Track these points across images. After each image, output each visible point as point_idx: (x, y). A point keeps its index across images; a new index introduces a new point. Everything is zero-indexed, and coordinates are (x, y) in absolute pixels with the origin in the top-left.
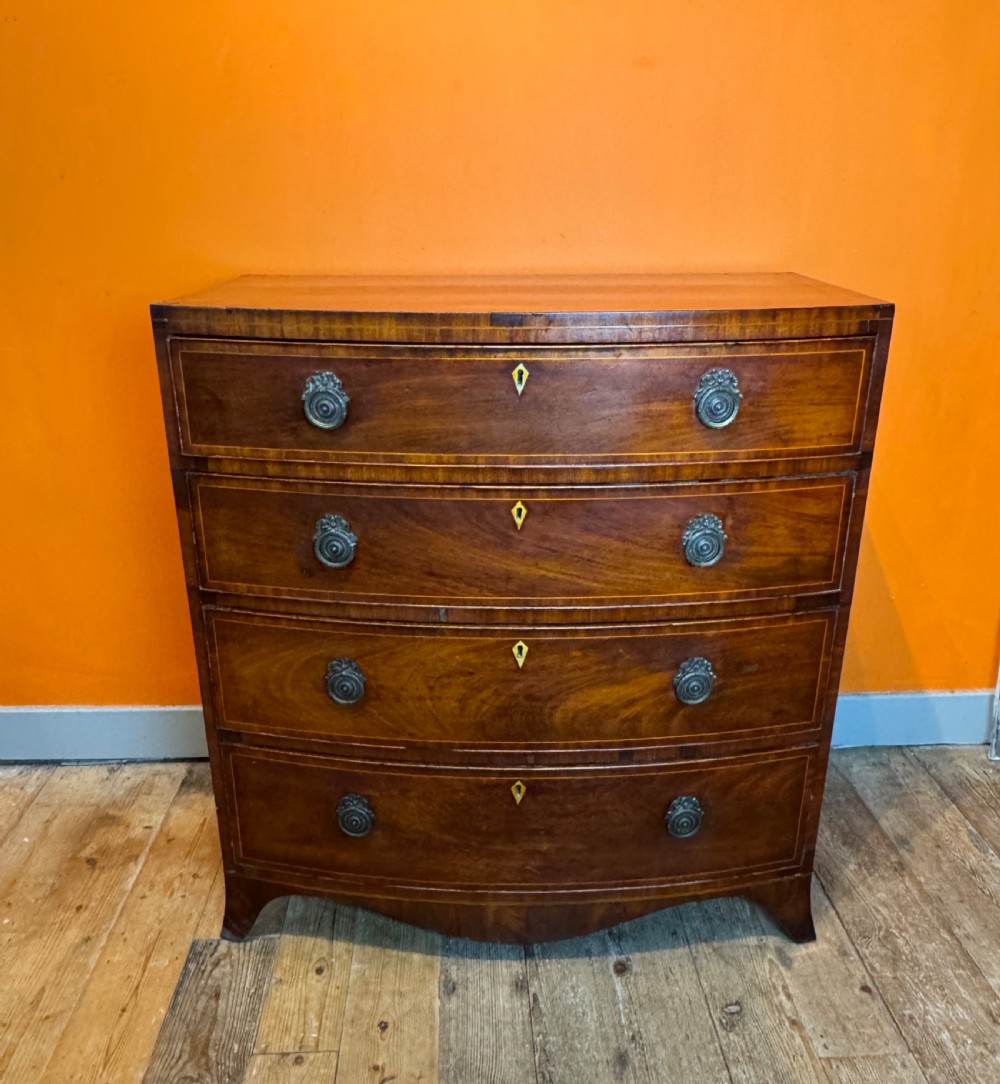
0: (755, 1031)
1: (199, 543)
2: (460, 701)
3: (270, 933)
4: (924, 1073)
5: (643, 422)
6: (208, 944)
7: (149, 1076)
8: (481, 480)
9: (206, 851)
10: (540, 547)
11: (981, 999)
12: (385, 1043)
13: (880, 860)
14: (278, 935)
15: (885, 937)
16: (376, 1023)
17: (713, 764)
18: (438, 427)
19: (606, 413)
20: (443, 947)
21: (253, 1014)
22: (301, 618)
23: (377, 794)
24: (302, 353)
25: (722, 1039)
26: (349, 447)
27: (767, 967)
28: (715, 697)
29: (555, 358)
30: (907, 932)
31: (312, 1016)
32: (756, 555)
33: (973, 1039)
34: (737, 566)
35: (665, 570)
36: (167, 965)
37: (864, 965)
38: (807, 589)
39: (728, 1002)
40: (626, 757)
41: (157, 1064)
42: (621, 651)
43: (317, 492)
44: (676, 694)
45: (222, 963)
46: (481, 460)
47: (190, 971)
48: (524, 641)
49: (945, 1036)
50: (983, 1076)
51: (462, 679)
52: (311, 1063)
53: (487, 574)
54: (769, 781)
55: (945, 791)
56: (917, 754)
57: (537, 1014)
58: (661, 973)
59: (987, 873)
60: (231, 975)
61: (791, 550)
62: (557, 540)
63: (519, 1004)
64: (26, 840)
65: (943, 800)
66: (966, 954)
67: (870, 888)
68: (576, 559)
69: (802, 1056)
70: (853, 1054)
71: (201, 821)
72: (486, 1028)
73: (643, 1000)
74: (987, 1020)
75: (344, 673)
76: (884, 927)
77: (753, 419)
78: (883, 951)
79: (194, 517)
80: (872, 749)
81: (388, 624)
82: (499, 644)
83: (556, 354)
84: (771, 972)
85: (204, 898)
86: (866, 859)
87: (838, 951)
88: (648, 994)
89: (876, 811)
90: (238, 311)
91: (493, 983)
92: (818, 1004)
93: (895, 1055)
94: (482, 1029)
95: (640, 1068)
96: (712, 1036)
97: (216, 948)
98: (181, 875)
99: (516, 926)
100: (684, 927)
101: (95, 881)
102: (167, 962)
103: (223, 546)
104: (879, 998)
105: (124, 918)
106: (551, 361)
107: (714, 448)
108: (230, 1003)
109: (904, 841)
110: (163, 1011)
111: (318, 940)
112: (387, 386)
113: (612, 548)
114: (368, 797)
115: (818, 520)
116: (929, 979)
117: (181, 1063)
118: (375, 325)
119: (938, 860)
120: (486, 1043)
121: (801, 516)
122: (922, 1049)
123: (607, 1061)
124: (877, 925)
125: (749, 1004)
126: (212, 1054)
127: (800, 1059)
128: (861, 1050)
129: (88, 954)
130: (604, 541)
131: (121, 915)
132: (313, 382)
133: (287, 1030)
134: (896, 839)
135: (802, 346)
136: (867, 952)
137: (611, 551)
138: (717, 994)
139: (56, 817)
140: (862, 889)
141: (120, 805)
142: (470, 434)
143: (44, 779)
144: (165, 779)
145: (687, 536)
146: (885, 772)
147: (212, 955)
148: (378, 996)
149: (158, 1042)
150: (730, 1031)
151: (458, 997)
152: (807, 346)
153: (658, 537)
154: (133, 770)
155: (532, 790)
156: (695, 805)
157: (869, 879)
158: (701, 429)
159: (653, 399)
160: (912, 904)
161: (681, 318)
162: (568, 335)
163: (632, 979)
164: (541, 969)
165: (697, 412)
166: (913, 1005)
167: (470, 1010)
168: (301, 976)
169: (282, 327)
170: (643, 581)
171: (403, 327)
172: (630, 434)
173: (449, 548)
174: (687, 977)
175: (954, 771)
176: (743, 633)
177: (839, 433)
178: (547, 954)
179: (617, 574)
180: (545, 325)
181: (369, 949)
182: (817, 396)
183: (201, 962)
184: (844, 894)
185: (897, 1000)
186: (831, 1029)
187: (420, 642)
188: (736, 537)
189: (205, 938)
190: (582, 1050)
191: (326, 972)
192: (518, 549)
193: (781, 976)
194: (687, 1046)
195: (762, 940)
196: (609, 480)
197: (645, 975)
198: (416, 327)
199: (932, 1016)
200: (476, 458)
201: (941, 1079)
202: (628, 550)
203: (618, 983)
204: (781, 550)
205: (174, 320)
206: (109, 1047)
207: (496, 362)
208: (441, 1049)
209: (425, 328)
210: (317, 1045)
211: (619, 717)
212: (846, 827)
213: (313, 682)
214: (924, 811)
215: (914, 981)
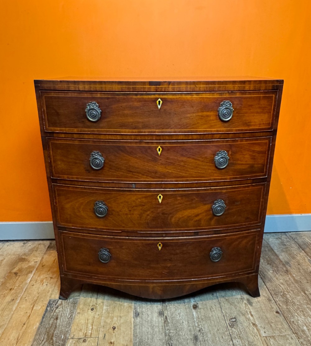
0: (241, 328)
1: (51, 162)
2: (140, 215)
3: (76, 297)
4: (298, 341)
5: (201, 119)
6: (54, 301)
8: (147, 139)
9: (55, 269)
10: (167, 162)
12: (115, 334)
13: (280, 269)
14: (79, 297)
15: (283, 295)
16: (112, 327)
17: (225, 236)
18: (132, 120)
19: (189, 115)
21: (69, 324)
22: (86, 187)
23: (112, 248)
24: (86, 95)
25: (230, 330)
26: (102, 128)
27: (244, 305)
28: (226, 213)
29: (171, 97)
30: (290, 293)
31: (89, 325)
32: (239, 164)
34: (232, 168)
35: (209, 169)
36: (40, 308)
37: (277, 304)
38: (256, 176)
39: (232, 317)
40: (196, 234)
41: (35, 342)
42: (194, 197)
43: (91, 143)
44: (213, 212)
45: (59, 307)
47: (48, 310)
48: (161, 194)
49: (305, 328)
51: (141, 207)
52: (89, 341)
53: (148, 171)
54: (245, 241)
55: (300, 246)
56: (290, 235)
57: (166, 323)
58: (209, 308)
60: (62, 311)
61: (251, 163)
62: (172, 159)
63: (161, 319)
65: (299, 249)
67: (277, 279)
68: (179, 166)
69: (257, 336)
70: (274, 335)
71: (54, 260)
72: (150, 328)
73: (203, 317)
75: (100, 206)
76: (283, 292)
77: (238, 118)
78: (283, 300)
79: (49, 153)
80: (276, 233)
81: (115, 189)
82: (153, 195)
83: (172, 95)
84: (245, 307)
85: (54, 285)
86: (276, 269)
87: (268, 299)
88: (204, 315)
89: (277, 253)
90: (64, 81)
91: (152, 312)
92: (262, 318)
93: (289, 335)
94: (148, 328)
95: (202, 341)
96: (227, 329)
97: (57, 302)
98: (46, 277)
99: (159, 292)
100: (216, 292)
101: (17, 280)
102: (40, 307)
103: (59, 163)
104: (282, 315)
105: (26, 292)
106: (169, 98)
107: (225, 127)
108: (61, 321)
109: (287, 263)
110: (38, 324)
111: (92, 299)
112: (115, 106)
113: (191, 162)
114: (109, 249)
115: (259, 152)
116: (298, 308)
117: (43, 342)
118: (110, 85)
119: (299, 269)
120: (149, 333)
121: (254, 151)
122: (298, 332)
123: (191, 339)
124: (280, 291)
125: (238, 318)
126: (54, 339)
127: (256, 336)
128: (277, 333)
129: (13, 305)
130: (188, 159)
132: (89, 105)
133: (81, 330)
134: (285, 262)
135: (254, 93)
136: (277, 300)
138: (227, 315)
139: (5, 259)
140: (275, 279)
141: (27, 254)
142: (143, 123)
143: (1, 246)
144: (42, 246)
145: (216, 158)
146: (280, 240)
147: (56, 305)
148: (112, 318)
149: (36, 335)
150: (233, 328)
151: (140, 317)
153: (206, 158)
154: (32, 243)
155: (165, 245)
156: (219, 250)
157: (277, 275)
158: (220, 121)
159: (204, 111)
160: (291, 283)
161: (213, 83)
162: (176, 89)
163: (199, 310)
164: (168, 308)
165: (219, 115)
166: (294, 317)
167: (144, 322)
168: (86, 311)
169: (79, 87)
170: (202, 173)
171: (119, 86)
172: (196, 123)
173: (136, 162)
174: (217, 309)
175: (303, 240)
176: (234, 191)
177: (267, 123)
178: (170, 303)
179: (193, 171)
180: (168, 85)
181: (110, 301)
182: (259, 110)
183: (52, 307)
184: (269, 281)
185: (289, 316)
186: (266, 326)
187: (126, 195)
188: (232, 158)
189: (53, 299)
190: (182, 335)
191: (95, 310)
192: (159, 162)
193: (249, 308)
194: (218, 333)
195: (242, 296)
196: (190, 139)
197: (203, 309)
198: (124, 86)
199: (300, 321)
200: (145, 131)
201: (305, 343)
202: (196, 163)
203: (194, 312)
204: (247, 163)
205: (43, 85)
206: (18, 337)
207: (151, 98)
208: (134, 336)
209: (127, 86)
210: (91, 335)
211: (193, 220)
212: (268, 258)
213: (90, 209)
214: (294, 253)
215: (293, 309)
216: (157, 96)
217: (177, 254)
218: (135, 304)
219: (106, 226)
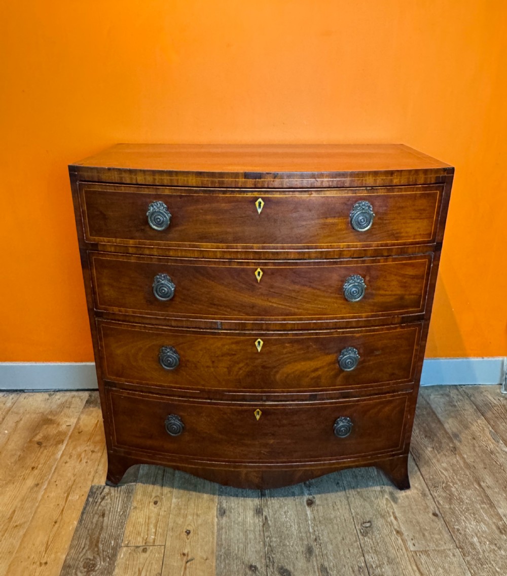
0: (378, 536)
1: (94, 287)
2: (228, 368)
3: (131, 482)
4: (463, 559)
5: (323, 228)
6: (99, 488)
7: (68, 558)
8: (239, 258)
9: (98, 438)
10: (270, 291)
11: (494, 520)
12: (190, 540)
13: (444, 445)
14: (135, 483)
15: (445, 487)
16: (185, 530)
17: (358, 401)
18: (217, 229)
19: (304, 223)
20: (219, 490)
21: (121, 525)
22: (146, 326)
23: (185, 414)
24: (147, 191)
25: (361, 540)
26: (171, 240)
27: (385, 502)
28: (359, 367)
29: (277, 195)
30: (456, 483)
31: (152, 526)
32: (381, 295)
33: (489, 541)
34: (371, 301)
35: (334, 303)
36: (78, 498)
37: (435, 502)
38: (407, 313)
39: (365, 521)
40: (313, 397)
41: (72, 551)
42: (311, 343)
43: (155, 262)
44: (339, 365)
45: (106, 498)
46: (239, 247)
47: (89, 502)
48: (261, 339)
49: (475, 540)
50: (494, 561)
51: (229, 358)
52: (151, 551)
53: (242, 304)
54: (387, 409)
55: (478, 409)
56: (464, 389)
57: (266, 525)
58: (331, 505)
59: (498, 453)
60: (111, 504)
61: (399, 292)
62: (278, 287)
63: (258, 520)
64: (6, 432)
65: (477, 413)
66: (487, 496)
67: (438, 461)
68: (288, 297)
69: (402, 550)
70: (428, 549)
71: (96, 422)
73: (321, 519)
74: (497, 532)
75: (168, 354)
76: (446, 482)
77: (381, 226)
78: (444, 495)
79: (91, 273)
80: (441, 387)
81: (191, 330)
82: (247, 340)
83: (278, 193)
84: (387, 505)
85: (97, 463)
86: (437, 445)
87: (421, 493)
88: (324, 516)
89: (442, 419)
90: (114, 169)
91: (245, 509)
92: (411, 522)
93: (450, 550)
94: (239, 534)
95: (319, 555)
96: (356, 538)
97: (103, 490)
98: (85, 451)
99: (256, 480)
100: (343, 480)
101: (42, 453)
102: (78, 496)
103: (106, 288)
104: (442, 519)
105: (56, 474)
106: (276, 197)
107: (360, 241)
108: (110, 519)
109: (456, 436)
110: (76, 523)
111: (155, 486)
112: (191, 208)
113: (307, 291)
114: (181, 416)
115: (413, 277)
117: (84, 550)
118: (184, 177)
119: (474, 446)
120: (240, 541)
121: (404, 276)
122: (464, 546)
123: (302, 551)
124: (441, 480)
125: (375, 522)
126: (101, 546)
127: (401, 551)
128: (432, 546)
129: (38, 492)
130: (303, 288)
131: (54, 472)
132: (153, 206)
133: (139, 533)
134: (453, 435)
135: (406, 189)
136: (436, 494)
137: (306, 293)
138: (359, 516)
139: (21, 420)
140: (434, 461)
141: (54, 413)
142: (233, 233)
143: (15, 399)
144: (78, 399)
145: (346, 286)
146: (447, 398)
147: (101, 493)
148: (185, 516)
149: (73, 539)
150: (365, 536)
151: (226, 516)
152: (409, 189)
153: (330, 286)
154: (61, 395)
155: (265, 413)
156: (349, 421)
157: (438, 455)
158: (353, 232)
159: (329, 216)
160: (459, 469)
161: (344, 175)
162: (285, 184)
163: (316, 508)
164: (269, 503)
165: (351, 223)
166: (459, 523)
167: (232, 524)
168: (146, 505)
169: (136, 178)
170: (323, 309)
171: (199, 179)
172: (316, 234)
173: (222, 291)
174: (344, 507)
175: (483, 398)
176: (373, 335)
177: (425, 233)
179: (310, 305)
180: (273, 178)
181: (181, 491)
182: (414, 214)
183: (95, 497)
184: (426, 463)
185: (451, 520)
186: (417, 535)
187: (207, 339)
188: (371, 286)
189: (97, 485)
190: (289, 545)
191: (159, 503)
192: (258, 292)
193: (392, 507)
194: (343, 544)
195: (383, 488)
196: (305, 258)
197: (322, 506)
198: (206, 179)
199: (469, 529)
200: (237, 246)
201: (473, 562)
202: (315, 293)
203: (308, 511)
204: (394, 293)
205: (81, 173)
206: (48, 541)
207: (247, 197)
208: (218, 544)
209: (210, 179)
210: (154, 542)
211: (310, 377)
212: (427, 428)
213: (152, 358)
214: (467, 419)
215: (460, 510)
217: (283, 426)
219: (176, 383)
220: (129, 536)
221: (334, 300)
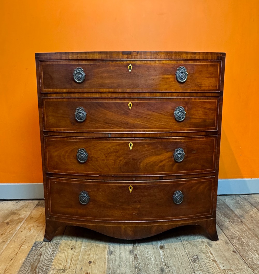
0: (202, 263)
1: (44, 118)
2: (114, 160)
3: (58, 239)
4: (253, 272)
5: (162, 80)
6: (39, 243)
8: (120, 96)
9: (41, 220)
10: (136, 115)
12: (91, 266)
13: (235, 221)
14: (61, 240)
15: (238, 239)
16: (88, 261)
18: (109, 81)
19: (153, 77)
21: (51, 260)
22: (71, 137)
23: (90, 190)
25: (192, 264)
26: (85, 88)
27: (205, 247)
28: (185, 160)
29: (139, 63)
30: (245, 237)
31: (69, 260)
32: (194, 118)
34: (189, 121)
35: (170, 122)
36: (26, 248)
37: (233, 246)
38: (209, 129)
39: (194, 255)
40: (161, 178)
42: (158, 145)
43: (76, 100)
44: (174, 158)
45: (43, 247)
46: (120, 90)
47: (33, 249)
48: (132, 142)
51: (115, 154)
52: (68, 272)
53: (121, 123)
55: (252, 205)
56: (243, 197)
57: (136, 259)
60: (46, 250)
61: (204, 118)
62: (140, 113)
63: (131, 256)
65: (252, 207)
67: (233, 227)
68: (146, 118)
70: (232, 268)
71: (41, 213)
72: (121, 263)
73: (168, 255)
75: (82, 153)
76: (238, 236)
77: (191, 80)
78: (238, 242)
79: (43, 110)
81: (94, 138)
82: (125, 143)
83: (139, 62)
84: (206, 248)
85: (40, 231)
86: (232, 220)
87: (225, 242)
88: (170, 253)
89: (233, 209)
90: (57, 52)
91: (124, 251)
92: (220, 256)
93: (245, 268)
95: (168, 272)
96: (189, 264)
97: (42, 244)
98: (34, 226)
99: (130, 233)
101: (8, 228)
102: (27, 247)
103: (50, 118)
104: (238, 254)
105: (15, 237)
106: (138, 64)
107: (181, 88)
108: (44, 257)
109: (242, 216)
110: (24, 259)
111: (72, 241)
112: (95, 71)
113: (155, 115)
114: (87, 191)
115: (210, 109)
116: (252, 249)
117: (27, 272)
118: (92, 55)
119: (252, 220)
120: (121, 266)
121: (205, 108)
122: (253, 266)
123: (158, 271)
124: (236, 236)
125: (199, 256)
126: (37, 270)
127: (216, 269)
128: (234, 267)
129: (4, 245)
130: (153, 113)
132: (76, 70)
133: (61, 264)
134: (240, 216)
136: (233, 242)
137: (155, 116)
138: (190, 253)
140: (231, 227)
141: (18, 210)
142: (117, 83)
144: (32, 204)
145: (175, 112)
146: (235, 201)
147: (40, 245)
148: (89, 255)
149: (21, 267)
150: (195, 262)
151: (113, 255)
152: (204, 61)
153: (167, 112)
154: (23, 202)
155: (135, 188)
156: (181, 194)
157: (233, 225)
158: (177, 82)
159: (165, 74)
160: (245, 231)
161: (171, 53)
162: (142, 57)
163: (165, 250)
164: (138, 248)
165: (176, 78)
166: (248, 255)
167: (117, 258)
168: (66, 250)
169: (69, 56)
170: (164, 125)
171: (100, 55)
172: (159, 83)
173: (110, 115)
174: (181, 249)
175: (254, 200)
176: (192, 141)
177: (214, 85)
178: (140, 244)
179: (157, 123)
180: (136, 54)
181: (87, 243)
182: (208, 75)
183: (37, 247)
184: (226, 229)
185: (244, 254)
186: (225, 262)
187: (103, 143)
188: (189, 113)
189: (38, 241)
190: (150, 268)
191: (74, 249)
192: (130, 115)
193: (209, 249)
194: (182, 267)
195: (203, 240)
196: (154, 96)
197: (169, 249)
198: (103, 55)
199: (255, 258)
200: (119, 90)
202: (160, 116)
203: (161, 251)
204: (200, 117)
205: (41, 57)
206: (6, 268)
207: (124, 64)
208: (107, 268)
209: (105, 55)
210: (70, 267)
211: (158, 166)
212: (225, 213)
213: (73, 156)
214: (247, 209)
215: (248, 249)
216: (128, 62)
217: (145, 196)
218: (109, 245)
219: (86, 171)
220: (55, 265)
221: (170, 120)
